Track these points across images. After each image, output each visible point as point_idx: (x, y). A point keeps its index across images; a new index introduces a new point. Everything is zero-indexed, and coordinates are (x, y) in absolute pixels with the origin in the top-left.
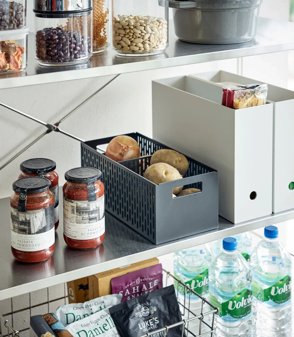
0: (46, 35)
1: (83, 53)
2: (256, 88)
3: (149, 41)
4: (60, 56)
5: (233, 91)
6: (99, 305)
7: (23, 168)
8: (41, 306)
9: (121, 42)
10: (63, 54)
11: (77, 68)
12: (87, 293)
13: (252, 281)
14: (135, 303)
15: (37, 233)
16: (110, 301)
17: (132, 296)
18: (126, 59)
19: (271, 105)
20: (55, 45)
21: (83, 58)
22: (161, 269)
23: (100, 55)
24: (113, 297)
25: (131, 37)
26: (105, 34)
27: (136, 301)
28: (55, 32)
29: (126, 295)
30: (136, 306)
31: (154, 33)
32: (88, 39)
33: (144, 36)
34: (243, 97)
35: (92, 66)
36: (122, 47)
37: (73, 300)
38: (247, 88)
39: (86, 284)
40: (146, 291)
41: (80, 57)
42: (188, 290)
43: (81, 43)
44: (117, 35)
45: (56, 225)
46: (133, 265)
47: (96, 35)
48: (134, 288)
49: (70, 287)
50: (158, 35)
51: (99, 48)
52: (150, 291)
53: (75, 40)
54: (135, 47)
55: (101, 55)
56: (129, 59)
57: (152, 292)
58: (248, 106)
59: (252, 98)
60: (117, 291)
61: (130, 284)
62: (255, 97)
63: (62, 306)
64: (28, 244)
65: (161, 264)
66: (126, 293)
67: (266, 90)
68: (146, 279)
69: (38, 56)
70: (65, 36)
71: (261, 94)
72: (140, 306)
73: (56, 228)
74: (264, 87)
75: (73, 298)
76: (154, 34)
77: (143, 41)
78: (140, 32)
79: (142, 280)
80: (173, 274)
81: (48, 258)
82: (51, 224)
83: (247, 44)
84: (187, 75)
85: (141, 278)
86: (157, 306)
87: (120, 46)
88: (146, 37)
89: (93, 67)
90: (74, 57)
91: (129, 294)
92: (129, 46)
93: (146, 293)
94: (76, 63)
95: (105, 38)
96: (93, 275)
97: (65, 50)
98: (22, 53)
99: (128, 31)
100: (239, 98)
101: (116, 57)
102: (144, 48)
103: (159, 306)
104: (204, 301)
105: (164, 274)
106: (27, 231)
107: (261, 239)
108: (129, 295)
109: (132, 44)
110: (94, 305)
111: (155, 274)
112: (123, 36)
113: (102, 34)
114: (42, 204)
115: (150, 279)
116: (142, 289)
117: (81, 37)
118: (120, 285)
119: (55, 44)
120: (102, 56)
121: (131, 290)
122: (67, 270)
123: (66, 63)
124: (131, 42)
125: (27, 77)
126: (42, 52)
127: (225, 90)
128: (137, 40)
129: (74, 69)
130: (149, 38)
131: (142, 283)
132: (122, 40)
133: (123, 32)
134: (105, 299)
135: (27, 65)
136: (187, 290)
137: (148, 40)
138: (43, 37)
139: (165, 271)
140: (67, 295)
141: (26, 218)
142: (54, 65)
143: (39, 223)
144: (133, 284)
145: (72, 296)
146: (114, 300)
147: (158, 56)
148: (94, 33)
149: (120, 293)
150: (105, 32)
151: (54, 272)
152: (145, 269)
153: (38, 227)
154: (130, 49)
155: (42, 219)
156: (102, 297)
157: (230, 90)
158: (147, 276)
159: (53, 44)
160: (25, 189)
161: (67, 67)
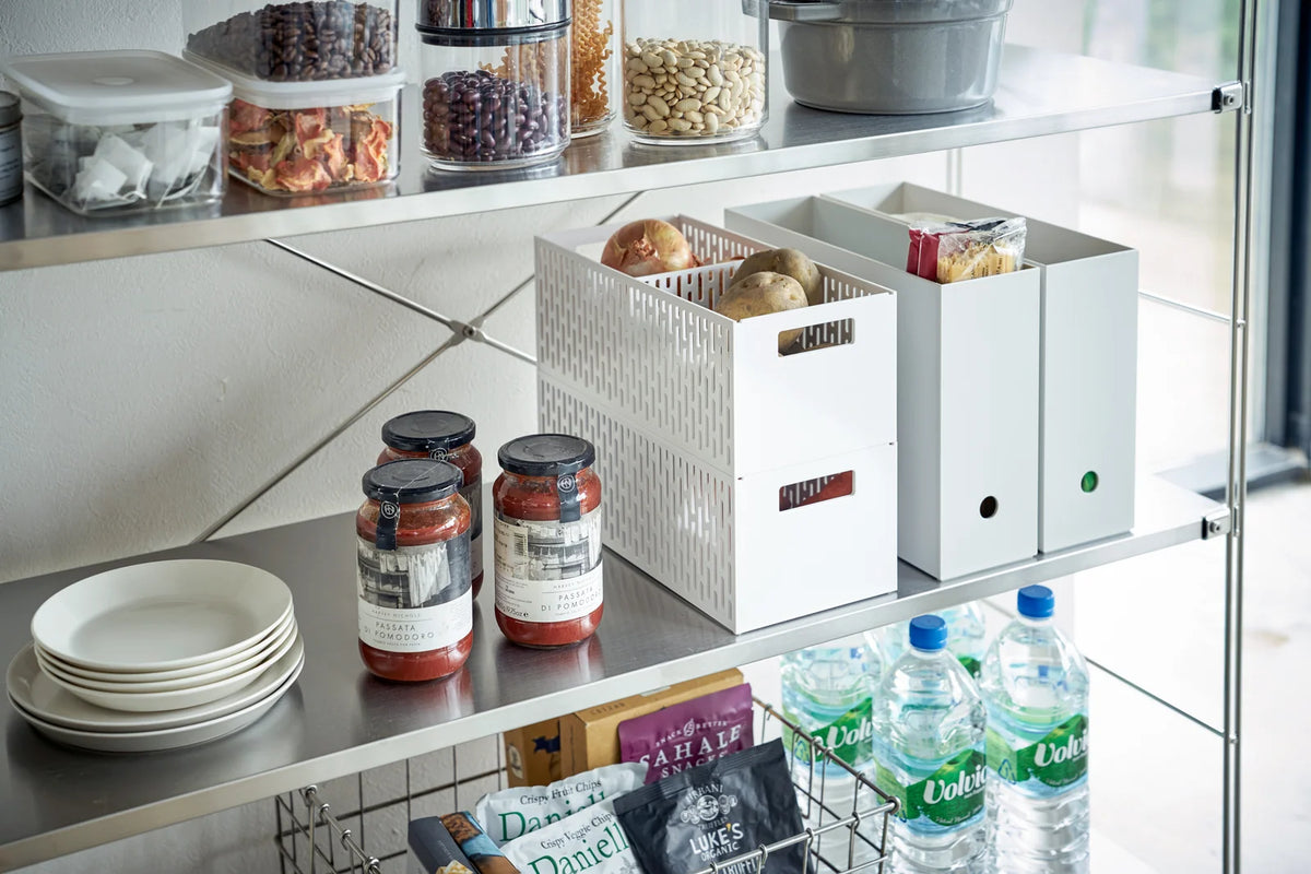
0: (449, 90)
1: (547, 138)
2: (997, 229)
3: (718, 105)
4: (486, 145)
5: (937, 235)
6: (589, 792)
7: (389, 437)
8: (437, 794)
9: (645, 108)
10: (493, 140)
11: (530, 177)
12: (556, 759)
13: (987, 730)
14: (680, 786)
15: (427, 604)
16: (615, 782)
17: (674, 767)
18: (656, 152)
19: (1036, 271)
20: (472, 117)
21: (547, 149)
22: (750, 698)
23: (590, 143)
24: (624, 769)
25: (671, 96)
26: (604, 88)
27: (683, 782)
28: (473, 84)
29: (657, 765)
30: (685, 794)
31: (731, 84)
32: (559, 102)
33: (704, 92)
34: (963, 252)
35: (568, 170)
36: (648, 122)
37: (519, 779)
38: (973, 229)
39: (553, 737)
40: (711, 754)
41: (537, 149)
42: (820, 752)
43: (540, 111)
44: (635, 89)
45: (477, 584)
46: (676, 688)
47: (581, 90)
48: (678, 747)
49: (512, 744)
50: (739, 92)
51: (589, 124)
52: (721, 756)
53: (526, 103)
54: (682, 123)
55: (594, 142)
56: (665, 153)
57: (726, 756)
58: (974, 275)
59: (986, 255)
60: (634, 755)
61: (669, 738)
62: (994, 251)
63: (491, 794)
64: (403, 633)
65: (748, 685)
66: (658, 760)
67: (1021, 235)
68: (710, 724)
69: (428, 146)
70: (500, 92)
71: (1008, 244)
72: (694, 793)
73: (475, 594)
74: (1017, 225)
75: (519, 774)
76: (730, 89)
77: (703, 107)
78: (694, 83)
79: (698, 726)
80: (780, 711)
81: (454, 670)
82: (463, 582)
83: (973, 115)
84: (817, 194)
85: (696, 722)
86: (738, 793)
87: (641, 119)
88: (711, 96)
89: (572, 173)
90: (522, 149)
91: (665, 761)
92: (665, 119)
93: (710, 759)
94: (527, 164)
95: (604, 99)
96: (573, 714)
97: (500, 131)
98: (388, 136)
99: (663, 80)
100: (951, 255)
101: (631, 148)
102: (706, 125)
103: (743, 793)
104: (860, 782)
105: (758, 711)
106: (401, 600)
107: (1006, 621)
108: (666, 765)
109: (674, 112)
110: (574, 790)
111: (733, 710)
112: (649, 92)
113: (595, 88)
114: (439, 530)
115: (720, 723)
116: (699, 750)
117: (539, 96)
118: (642, 738)
119: (473, 112)
120: (598, 144)
121: (670, 753)
122: (504, 700)
123: (502, 162)
124: (671, 108)
125: (400, 199)
126: (440, 135)
127: (914, 234)
128: (686, 105)
129: (522, 180)
130: (718, 98)
131: (699, 733)
132: (646, 103)
133: (648, 83)
134: (603, 774)
135: (399, 168)
136: (818, 752)
137: (715, 102)
138: (441, 95)
139: (759, 702)
140: (503, 764)
141: (397, 567)
142: (470, 169)
143: (432, 579)
144: (677, 736)
145: (518, 768)
146: (626, 778)
147: (740, 144)
148: (573, 86)
149: (642, 761)
150: (604, 83)
151: (470, 707)
152: (707, 698)
153: (428, 590)
154: (669, 127)
155: (440, 567)
156: (596, 771)
157: (928, 233)
158: (711, 716)
159: (468, 114)
160: (396, 490)
161: (504, 174)
